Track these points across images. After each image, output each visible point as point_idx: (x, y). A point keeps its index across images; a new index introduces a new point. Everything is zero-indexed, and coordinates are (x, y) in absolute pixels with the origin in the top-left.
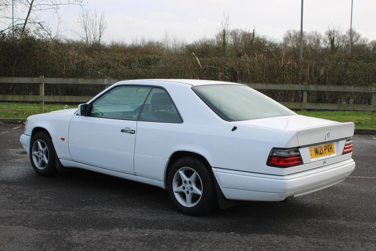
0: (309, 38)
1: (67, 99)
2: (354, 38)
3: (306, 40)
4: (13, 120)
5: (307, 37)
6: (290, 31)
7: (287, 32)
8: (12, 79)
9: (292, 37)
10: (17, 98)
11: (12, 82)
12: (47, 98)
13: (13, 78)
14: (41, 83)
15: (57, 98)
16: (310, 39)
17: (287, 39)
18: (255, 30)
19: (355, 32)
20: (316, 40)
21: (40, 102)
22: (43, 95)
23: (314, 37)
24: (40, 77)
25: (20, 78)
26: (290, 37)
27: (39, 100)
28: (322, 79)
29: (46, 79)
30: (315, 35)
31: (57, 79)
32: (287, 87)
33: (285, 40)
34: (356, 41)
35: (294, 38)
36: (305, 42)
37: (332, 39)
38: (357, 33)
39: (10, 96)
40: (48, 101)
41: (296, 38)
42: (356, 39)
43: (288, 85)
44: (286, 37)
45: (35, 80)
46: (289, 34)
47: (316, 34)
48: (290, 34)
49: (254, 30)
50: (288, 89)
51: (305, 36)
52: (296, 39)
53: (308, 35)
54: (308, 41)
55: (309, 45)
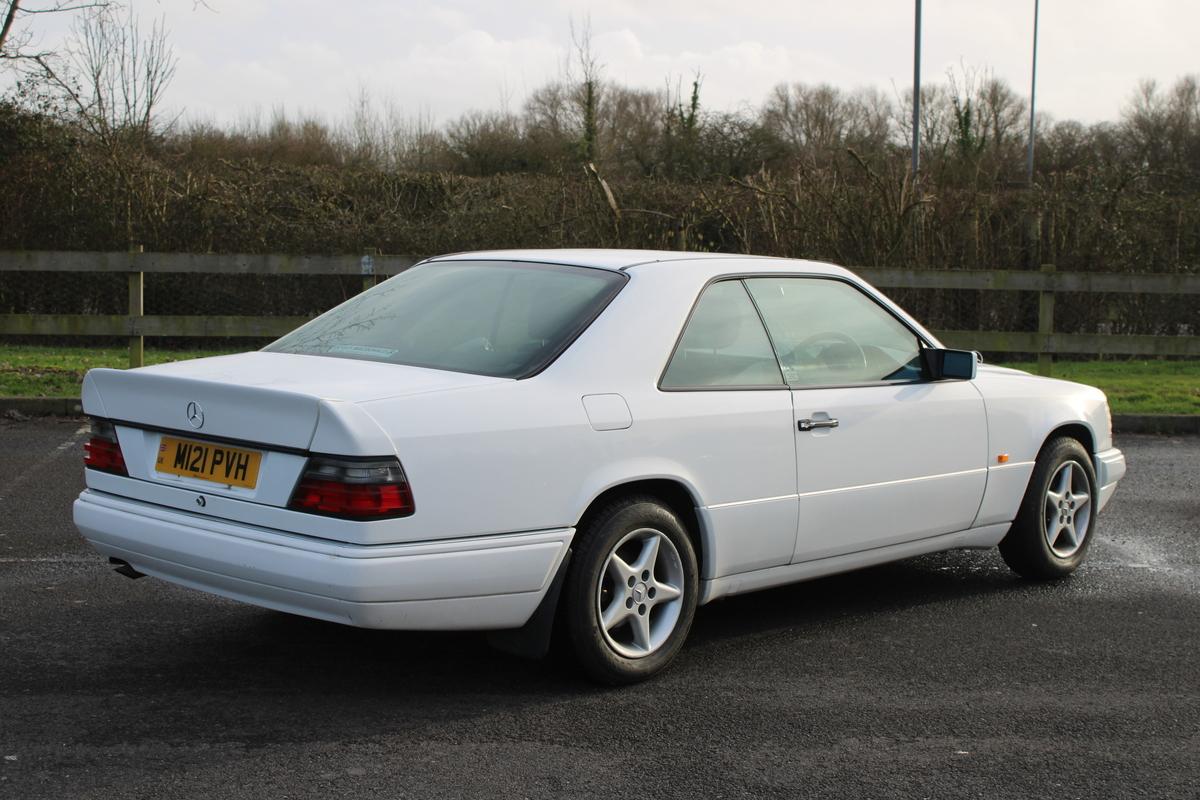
0: (849, 114)
1: (227, 326)
2: (1005, 114)
3: (841, 121)
4: (54, 403)
5: (844, 107)
6: (785, 88)
7: (777, 90)
8: (29, 257)
9: (794, 108)
10: (47, 325)
11: (31, 269)
12: (155, 326)
13: (32, 254)
14: (134, 270)
15: (193, 326)
16: (854, 116)
17: (777, 115)
18: (699, 83)
19: (1008, 92)
20: (873, 118)
21: (132, 337)
22: (142, 313)
23: (865, 109)
24: (132, 252)
25: (59, 255)
26: (787, 107)
27: (126, 332)
28: (1038, 254)
29: (153, 256)
30: (869, 101)
31: (192, 257)
32: (988, 280)
33: (769, 118)
34: (1011, 124)
35: (799, 109)
36: (837, 128)
37: (963, 114)
38: (1016, 96)
39: (20, 318)
40: (159, 334)
41: (807, 114)
42: (1012, 117)
43: (989, 275)
44: (771, 107)
45: (114, 261)
46: (781, 98)
47: (874, 100)
48: (784, 99)
49: (696, 84)
50: (991, 286)
51: (837, 105)
52: (805, 117)
53: (846, 101)
54: (849, 124)
55: (849, 138)
